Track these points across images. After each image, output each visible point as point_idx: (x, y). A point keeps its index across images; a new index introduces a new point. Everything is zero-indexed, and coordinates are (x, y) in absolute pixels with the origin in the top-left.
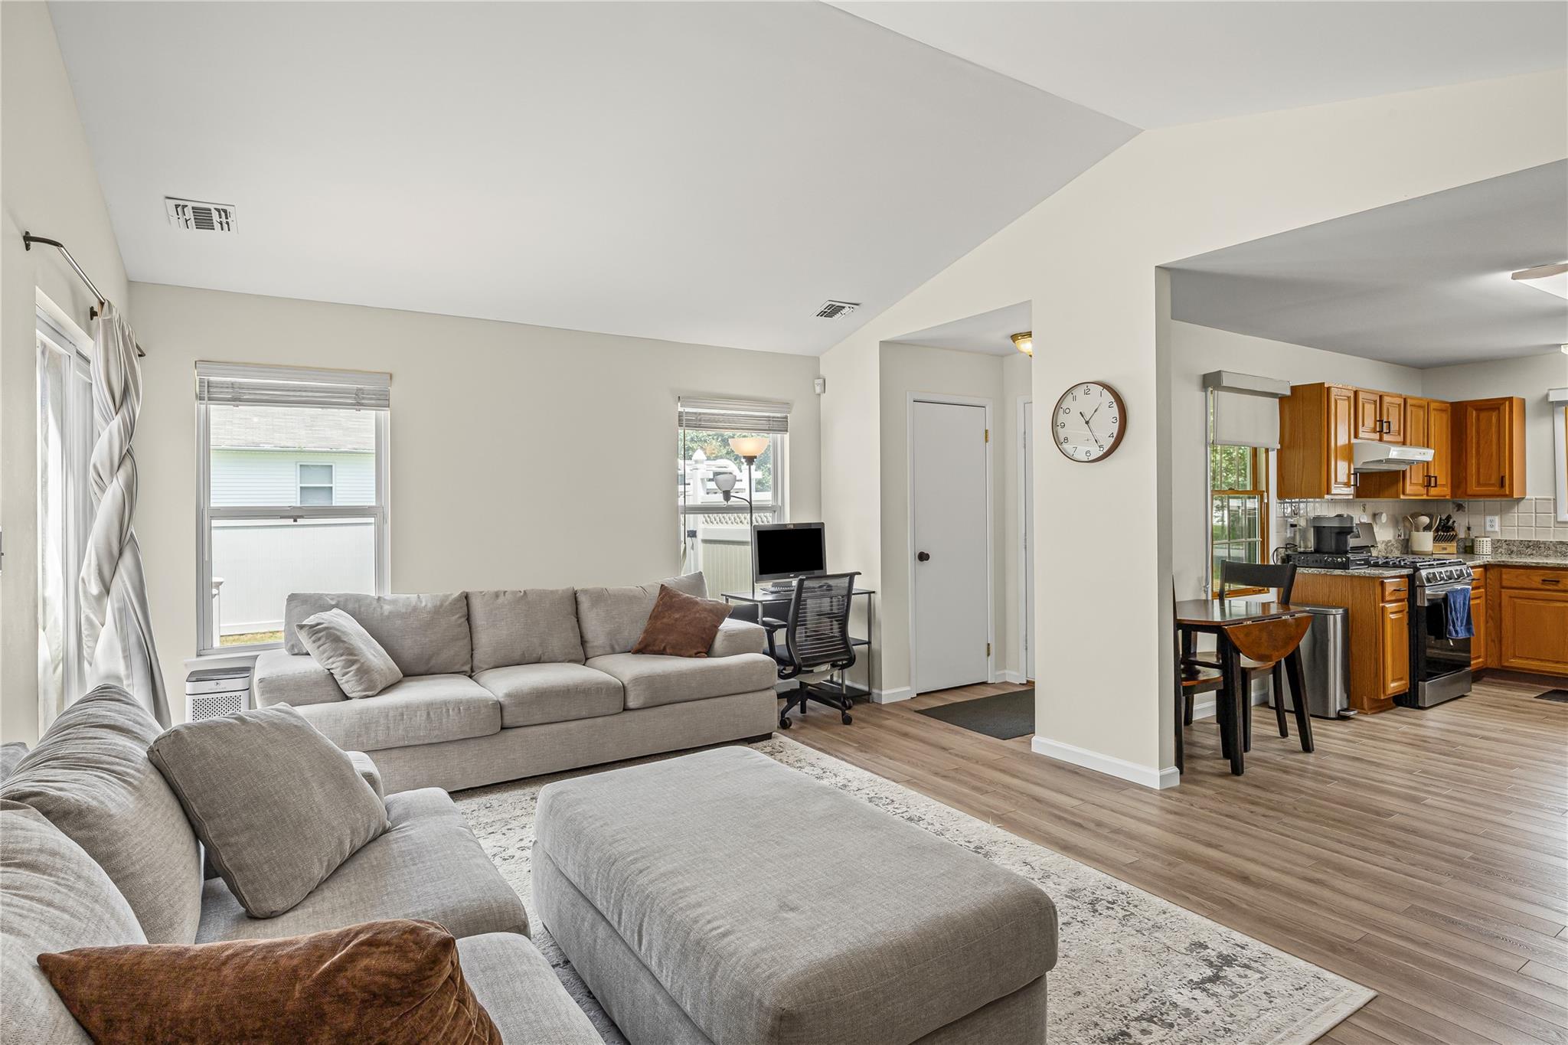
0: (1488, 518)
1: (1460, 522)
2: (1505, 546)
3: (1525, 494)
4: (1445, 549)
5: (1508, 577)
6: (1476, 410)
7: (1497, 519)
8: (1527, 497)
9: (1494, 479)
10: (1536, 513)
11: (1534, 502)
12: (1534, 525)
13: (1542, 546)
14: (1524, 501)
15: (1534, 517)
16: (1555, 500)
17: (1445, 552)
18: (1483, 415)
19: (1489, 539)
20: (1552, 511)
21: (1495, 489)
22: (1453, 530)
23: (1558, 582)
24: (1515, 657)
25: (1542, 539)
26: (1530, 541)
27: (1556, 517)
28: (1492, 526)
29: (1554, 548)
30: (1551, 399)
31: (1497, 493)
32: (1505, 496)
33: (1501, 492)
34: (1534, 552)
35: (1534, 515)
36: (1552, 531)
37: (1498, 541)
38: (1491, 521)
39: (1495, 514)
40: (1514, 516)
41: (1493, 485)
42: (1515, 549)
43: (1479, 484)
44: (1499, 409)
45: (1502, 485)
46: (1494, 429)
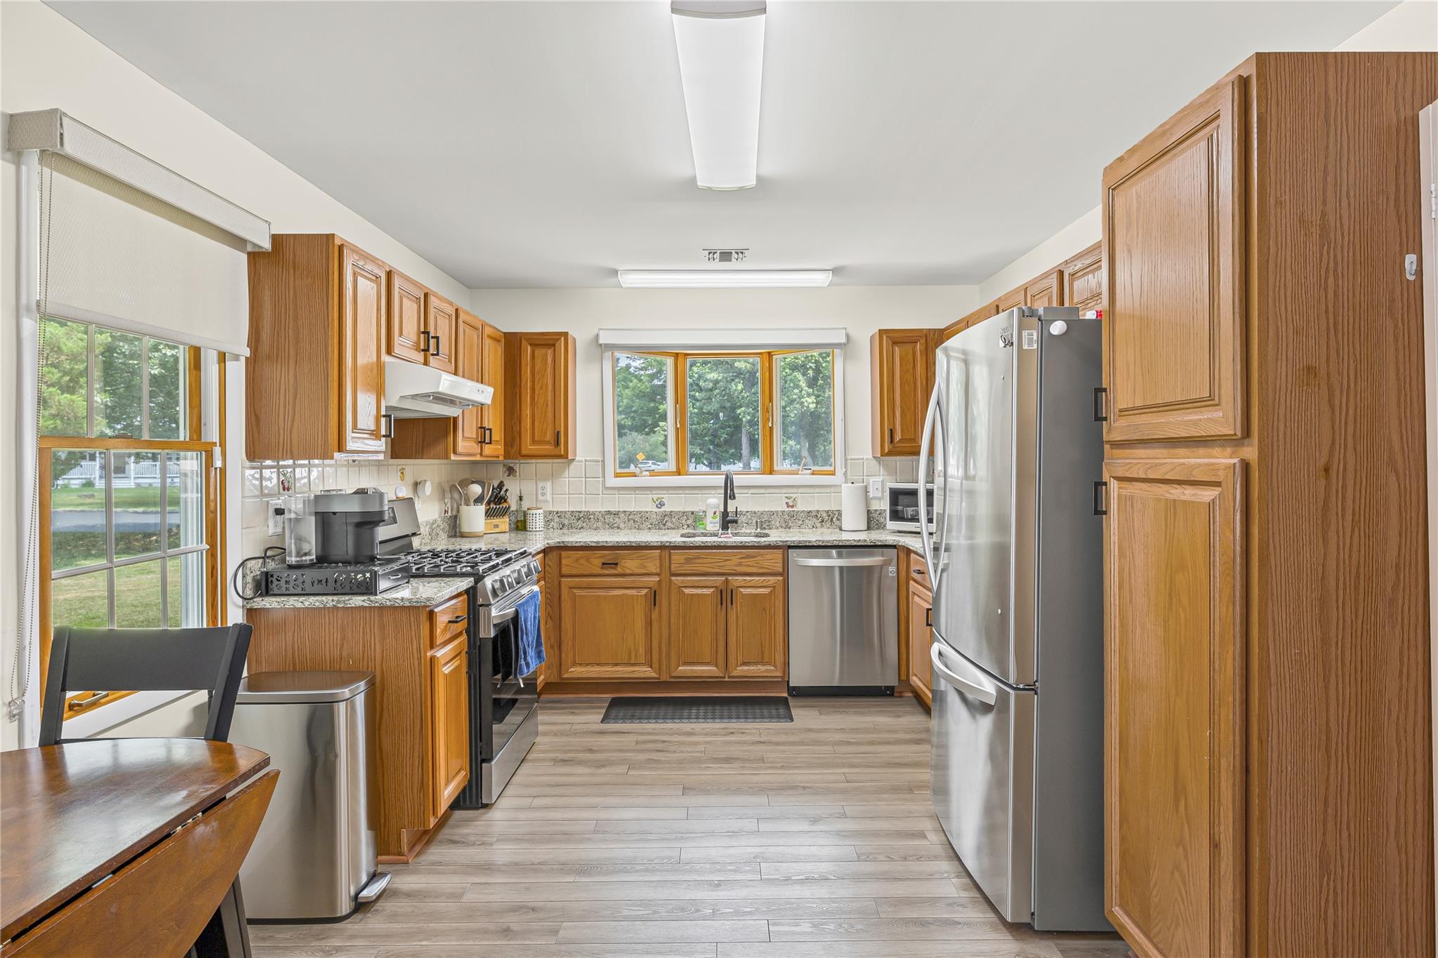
0: (540, 484)
1: (513, 489)
2: (557, 519)
3: (575, 456)
4: (496, 526)
5: (568, 560)
6: (530, 345)
7: (548, 485)
8: (577, 458)
9: (549, 436)
10: (586, 478)
11: (583, 464)
12: (584, 493)
13: (592, 517)
14: (574, 463)
15: (584, 483)
16: (603, 461)
17: (497, 530)
18: (539, 352)
19: (541, 511)
20: (601, 476)
21: (548, 448)
22: (505, 501)
23: (616, 564)
24: (574, 664)
25: (591, 510)
26: (580, 512)
27: (604, 482)
28: (543, 494)
29: (602, 519)
30: (601, 341)
31: (552, 453)
32: (560, 456)
33: (556, 452)
34: (584, 524)
35: (584, 479)
36: (600, 500)
37: (550, 512)
38: (543, 488)
39: (546, 480)
40: (565, 481)
41: (548, 443)
42: (566, 522)
43: (534, 442)
44: (554, 345)
45: (557, 443)
46: (549, 370)
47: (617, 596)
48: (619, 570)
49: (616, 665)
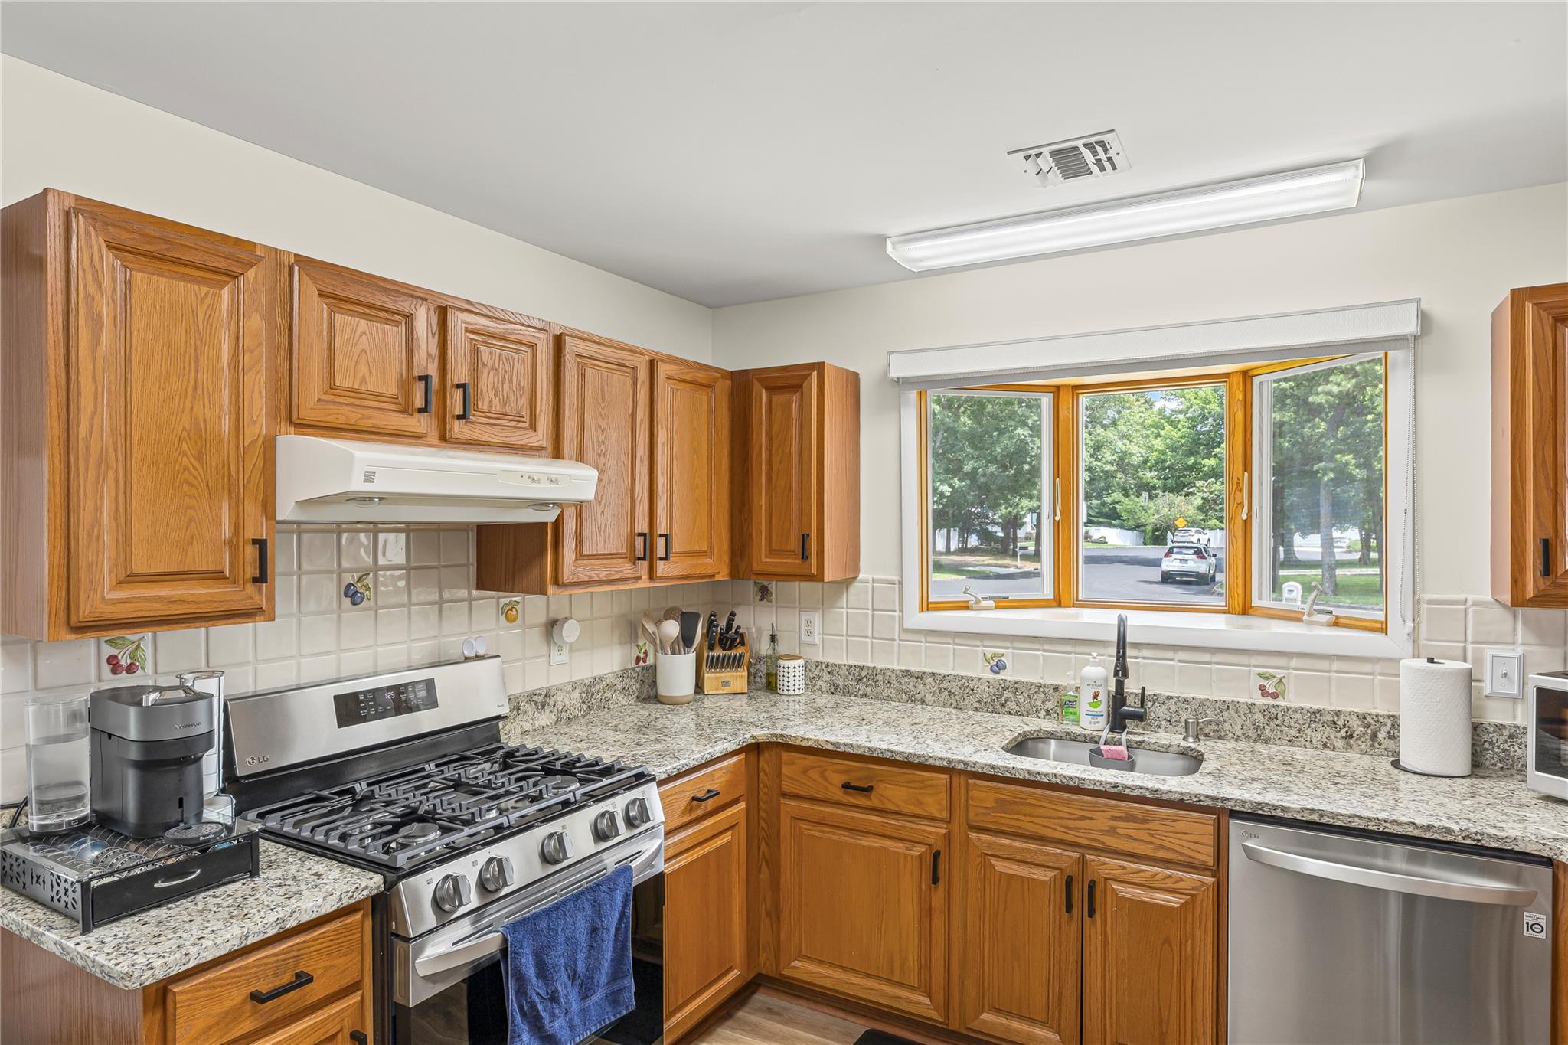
0: (805, 616)
1: (754, 621)
2: (826, 677)
3: (856, 568)
4: (726, 684)
6: (767, 389)
7: (817, 618)
8: (861, 576)
9: (794, 543)
10: (873, 610)
11: (870, 585)
12: (870, 635)
13: (880, 678)
14: (856, 584)
15: (870, 616)
16: (901, 583)
17: (727, 690)
18: (778, 399)
19: (801, 662)
20: (897, 608)
21: (792, 562)
22: (742, 643)
23: (869, 789)
24: (800, 956)
25: (879, 666)
26: (862, 668)
27: (901, 619)
28: (809, 633)
29: (897, 684)
30: (893, 374)
31: (798, 571)
32: (810, 577)
33: (805, 571)
34: (869, 689)
35: (870, 612)
36: (896, 649)
37: (818, 664)
38: (809, 623)
39: (814, 610)
40: (842, 613)
41: (791, 553)
42: (840, 682)
43: (771, 552)
44: (801, 386)
45: (805, 556)
46: (794, 430)
47: (870, 848)
48: (874, 801)
49: (869, 976)
